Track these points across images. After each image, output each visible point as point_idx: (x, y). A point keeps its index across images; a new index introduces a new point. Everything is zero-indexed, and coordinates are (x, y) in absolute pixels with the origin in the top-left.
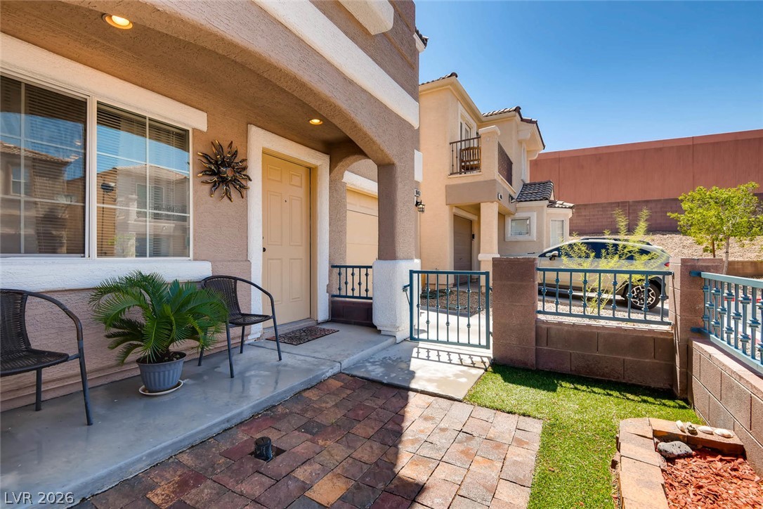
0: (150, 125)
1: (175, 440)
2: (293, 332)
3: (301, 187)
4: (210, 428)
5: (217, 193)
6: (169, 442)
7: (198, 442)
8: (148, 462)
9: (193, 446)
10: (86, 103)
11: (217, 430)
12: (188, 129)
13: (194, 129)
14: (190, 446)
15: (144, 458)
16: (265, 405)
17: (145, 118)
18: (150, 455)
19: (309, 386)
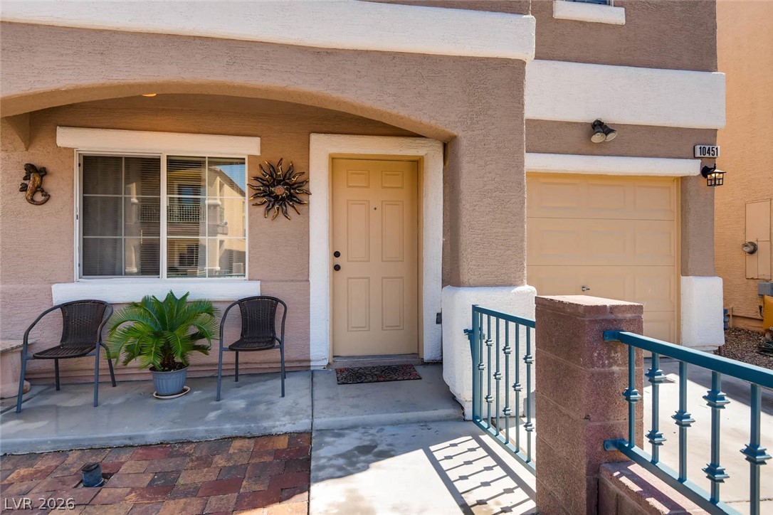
0: (209, 162)
1: (77, 437)
2: (366, 368)
3: (402, 188)
4: (111, 439)
5: (272, 213)
6: (72, 437)
7: (97, 447)
8: (52, 446)
9: (92, 449)
10: (160, 159)
11: (118, 443)
12: (243, 157)
13: (249, 156)
14: (89, 447)
15: (49, 442)
16: (177, 437)
17: (205, 157)
18: (54, 442)
19: (249, 435)
